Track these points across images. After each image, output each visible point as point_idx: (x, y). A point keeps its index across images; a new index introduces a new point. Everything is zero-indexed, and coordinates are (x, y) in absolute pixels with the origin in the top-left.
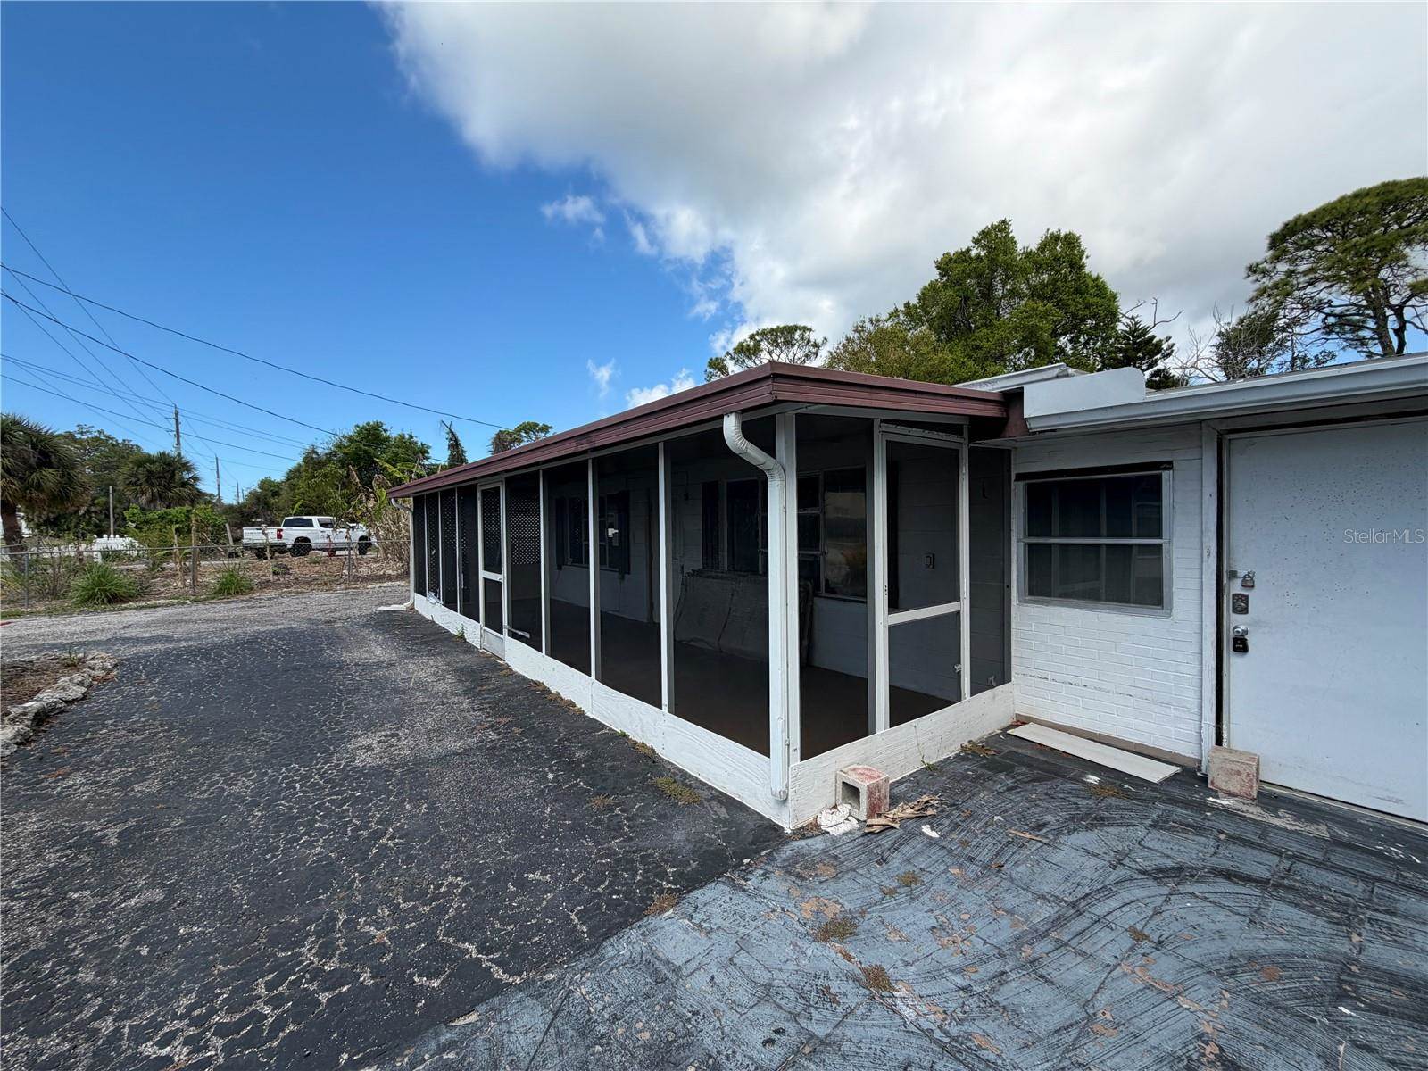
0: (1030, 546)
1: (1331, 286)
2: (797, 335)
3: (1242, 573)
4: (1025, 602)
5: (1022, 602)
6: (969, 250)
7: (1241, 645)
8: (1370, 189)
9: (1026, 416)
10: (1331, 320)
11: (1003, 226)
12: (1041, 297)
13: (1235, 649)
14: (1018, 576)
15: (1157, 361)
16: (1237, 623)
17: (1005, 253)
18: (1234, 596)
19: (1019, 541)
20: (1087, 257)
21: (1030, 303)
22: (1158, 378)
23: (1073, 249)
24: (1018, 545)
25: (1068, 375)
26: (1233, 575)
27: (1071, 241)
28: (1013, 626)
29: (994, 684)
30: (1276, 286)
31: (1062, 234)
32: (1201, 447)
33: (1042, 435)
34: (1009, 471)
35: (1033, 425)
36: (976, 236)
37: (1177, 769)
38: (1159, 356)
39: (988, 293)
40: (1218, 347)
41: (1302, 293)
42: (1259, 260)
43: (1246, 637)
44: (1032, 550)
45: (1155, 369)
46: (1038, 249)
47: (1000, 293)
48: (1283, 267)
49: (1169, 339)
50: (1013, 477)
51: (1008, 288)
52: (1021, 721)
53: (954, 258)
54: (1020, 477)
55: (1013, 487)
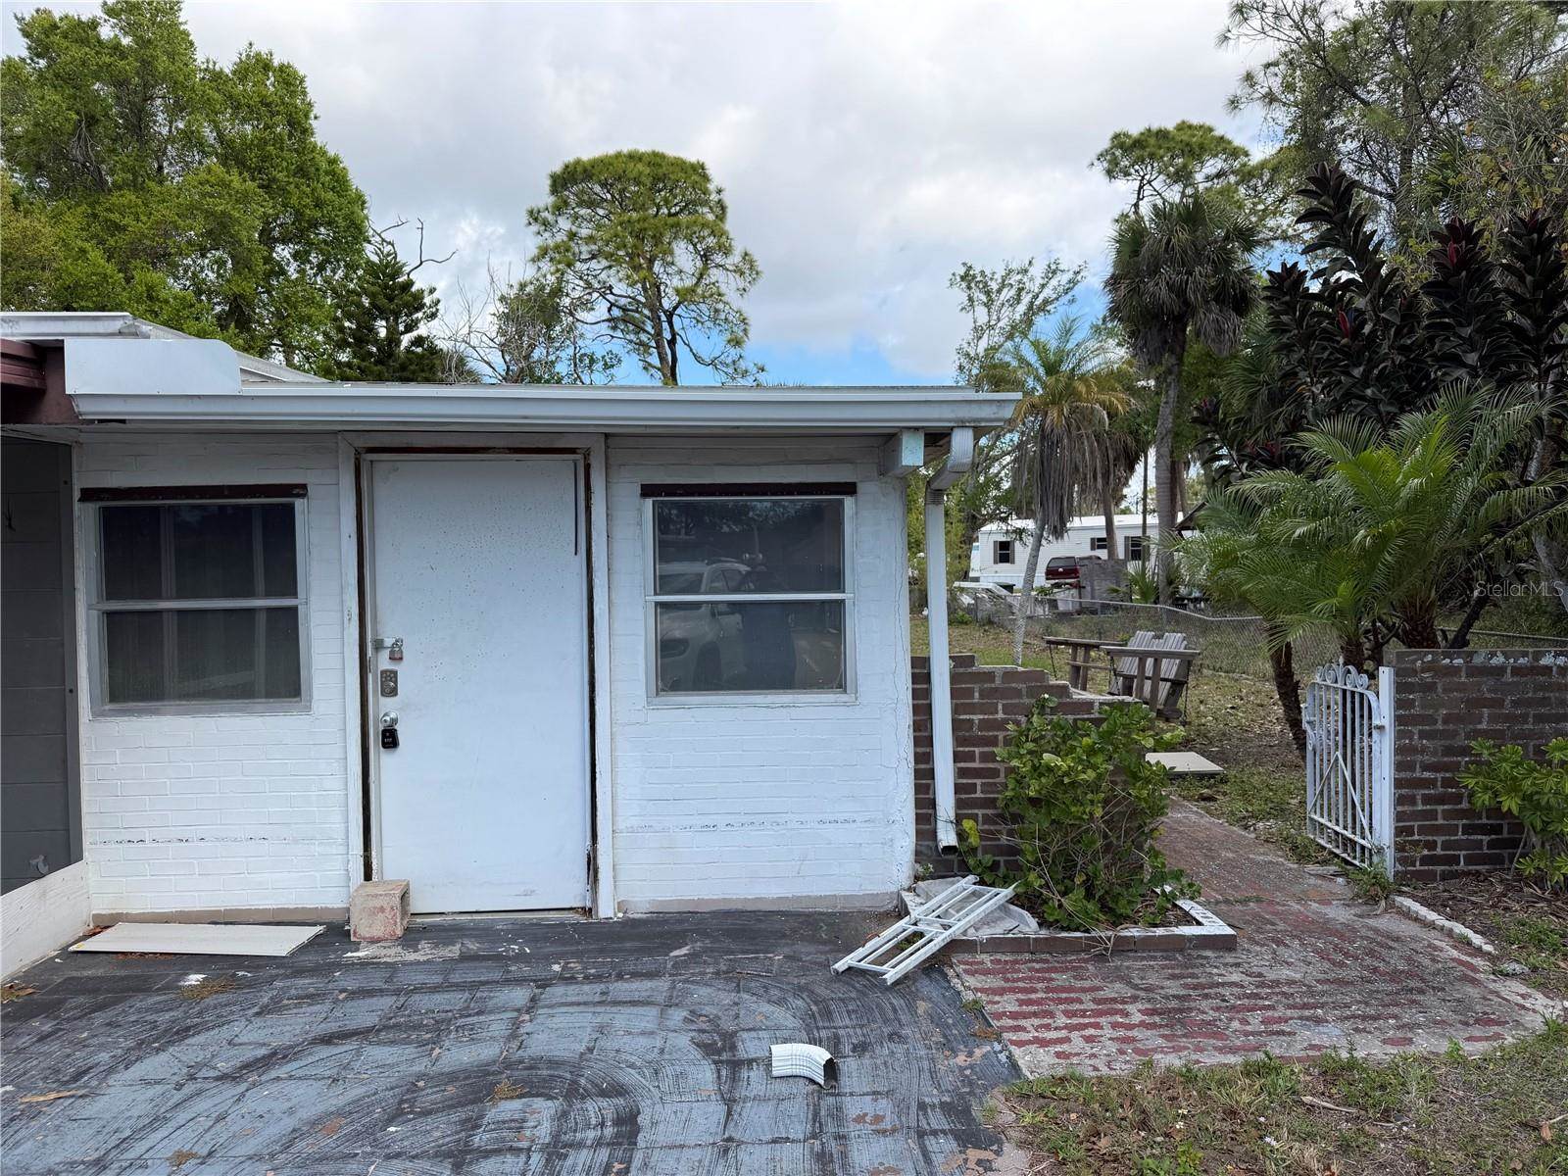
0: (111, 616)
1: (610, 267)
3: (388, 642)
4: (103, 714)
5: (97, 714)
6: (94, 23)
7: (390, 739)
8: (643, 154)
9: (68, 391)
10: (616, 312)
12: (241, 164)
13: (385, 745)
14: (90, 670)
15: (418, 321)
16: (386, 708)
17: (172, 56)
18: (382, 672)
19: (90, 607)
20: (316, 118)
21: (220, 170)
22: (419, 350)
23: (293, 94)
24: (88, 616)
25: (135, 335)
26: (379, 645)
27: (289, 79)
28: (84, 759)
29: (43, 869)
30: (557, 248)
31: (276, 63)
32: (337, 468)
33: (103, 426)
34: (68, 483)
35: (84, 408)
37: (318, 929)
38: (420, 315)
39: (138, 123)
40: (499, 318)
41: (586, 266)
42: (542, 205)
43: (396, 727)
44: (114, 624)
45: (415, 334)
46: (234, 73)
47: (165, 131)
48: (564, 224)
49: (432, 291)
50: (77, 495)
51: (181, 125)
52: (102, 924)
53: (63, 25)
54: (88, 495)
55: (76, 513)
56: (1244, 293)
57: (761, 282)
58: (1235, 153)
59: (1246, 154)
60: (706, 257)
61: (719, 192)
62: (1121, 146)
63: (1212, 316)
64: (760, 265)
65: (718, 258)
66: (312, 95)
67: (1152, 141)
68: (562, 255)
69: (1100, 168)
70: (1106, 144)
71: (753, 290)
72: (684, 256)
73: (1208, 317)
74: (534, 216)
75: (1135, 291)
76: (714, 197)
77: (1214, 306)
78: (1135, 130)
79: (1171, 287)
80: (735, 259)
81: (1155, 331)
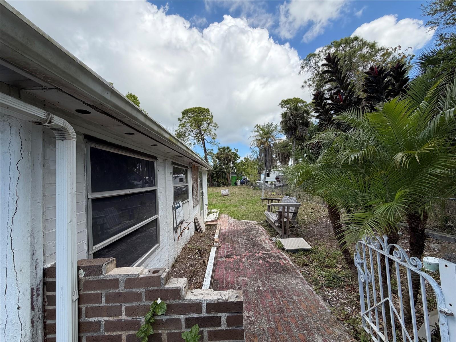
56: (307, 123)
57: (219, 127)
58: (304, 102)
59: (306, 102)
60: (209, 124)
61: (211, 113)
62: (283, 102)
63: (301, 128)
64: (218, 125)
65: (211, 124)
66: (139, 100)
67: (289, 101)
68: (183, 125)
69: (280, 106)
70: (281, 102)
71: (217, 130)
72: (205, 125)
73: (300, 128)
74: (179, 119)
75: (286, 124)
76: (210, 114)
77: (301, 126)
78: (286, 99)
79: (293, 122)
80: (214, 124)
81: (290, 131)
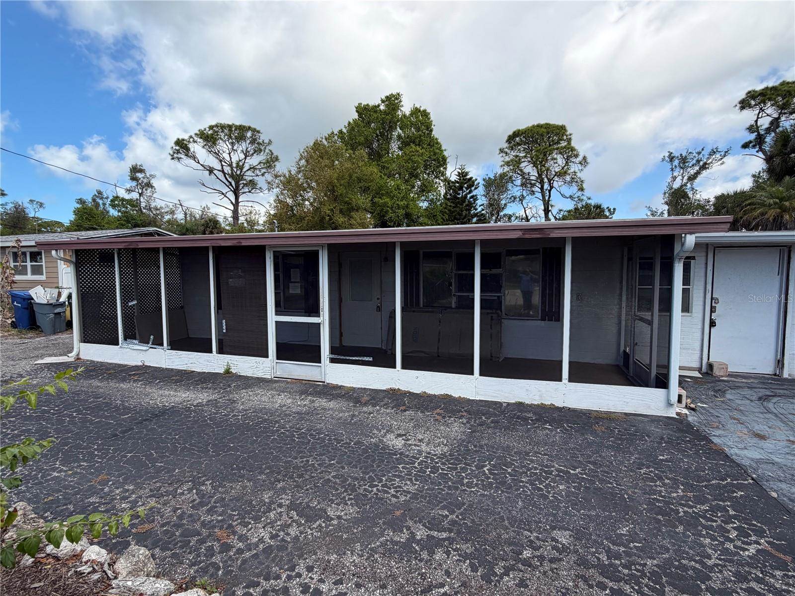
2: (249, 134)
3: (715, 298)
6: (379, 106)
7: (714, 324)
11: (397, 97)
13: (712, 326)
16: (713, 316)
20: (433, 126)
23: (427, 119)
30: (511, 161)
31: (421, 109)
32: (707, 252)
36: (383, 98)
37: (698, 372)
42: (505, 147)
43: (716, 321)
46: (410, 115)
49: (477, 179)
